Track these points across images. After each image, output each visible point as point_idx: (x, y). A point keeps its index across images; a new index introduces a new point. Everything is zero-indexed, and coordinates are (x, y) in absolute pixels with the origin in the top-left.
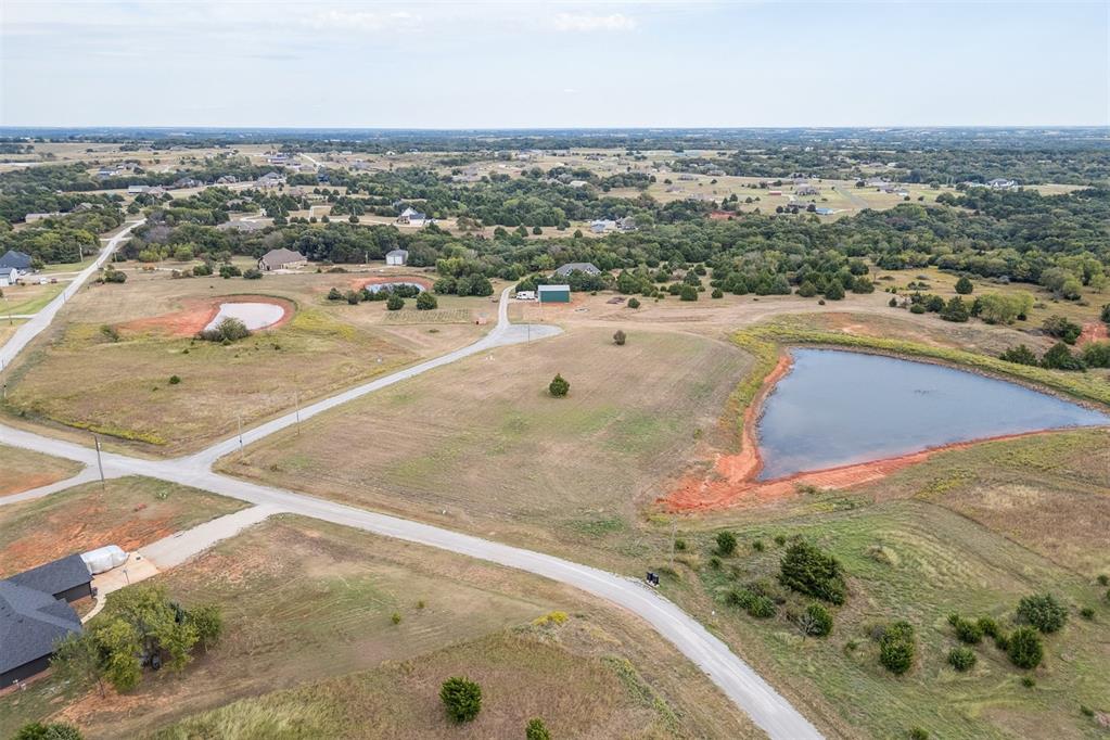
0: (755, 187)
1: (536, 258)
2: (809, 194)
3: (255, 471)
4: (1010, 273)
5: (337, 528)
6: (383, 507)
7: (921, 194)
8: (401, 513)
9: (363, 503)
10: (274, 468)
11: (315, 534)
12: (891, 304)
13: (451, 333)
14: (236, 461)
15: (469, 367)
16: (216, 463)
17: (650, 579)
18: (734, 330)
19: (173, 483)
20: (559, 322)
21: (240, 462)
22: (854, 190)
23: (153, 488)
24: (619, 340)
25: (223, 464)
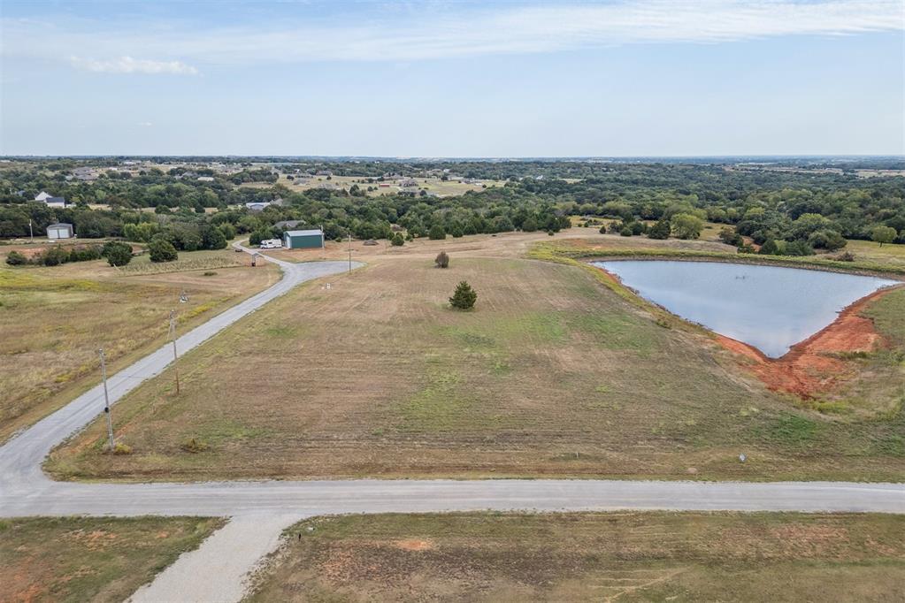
0: (363, 182)
1: (242, 219)
2: (411, 185)
3: (155, 460)
4: (639, 214)
5: (446, 522)
6: (466, 468)
7: (492, 185)
8: (507, 470)
9: (428, 470)
10: (190, 449)
11: (424, 544)
12: (602, 231)
13: (236, 273)
14: (93, 452)
15: (314, 296)
16: (50, 463)
18: (523, 252)
20: (346, 258)
21: (103, 453)
22: (440, 183)
24: (443, 263)
25: (68, 462)
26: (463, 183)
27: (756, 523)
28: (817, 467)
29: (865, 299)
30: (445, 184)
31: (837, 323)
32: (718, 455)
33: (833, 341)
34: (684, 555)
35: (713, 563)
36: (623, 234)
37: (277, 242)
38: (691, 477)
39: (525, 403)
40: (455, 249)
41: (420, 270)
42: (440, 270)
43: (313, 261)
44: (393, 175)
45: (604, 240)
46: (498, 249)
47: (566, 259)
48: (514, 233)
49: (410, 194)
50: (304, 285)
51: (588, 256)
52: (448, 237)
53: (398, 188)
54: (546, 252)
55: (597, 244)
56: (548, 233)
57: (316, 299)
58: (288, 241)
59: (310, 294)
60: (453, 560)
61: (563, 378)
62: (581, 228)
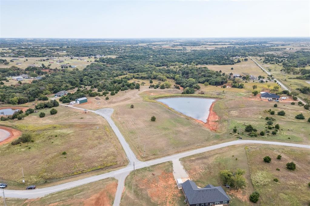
2: (61, 62)
3: (152, 157)
7: (90, 60)
8: (193, 149)
9: (185, 151)
11: (194, 158)
12: (150, 88)
13: (88, 117)
14: (142, 158)
15: (122, 122)
16: (140, 160)
17: (240, 139)
18: (142, 99)
19: (145, 167)
20: (104, 107)
21: (144, 157)
22: (71, 60)
23: (144, 170)
24: (132, 107)
25: (142, 160)
26: (79, 60)
27: (221, 149)
28: (223, 141)
29: (211, 106)
30: (73, 60)
31: (210, 113)
32: (212, 142)
33: (212, 118)
34: (217, 153)
35: (220, 153)
38: (211, 145)
39: (185, 139)
40: (124, 99)
41: (129, 109)
42: (132, 109)
43: (97, 109)
44: (50, 57)
45: (152, 91)
46: (134, 98)
47: (153, 101)
48: (129, 90)
49: (66, 67)
50: (113, 119)
51: (155, 98)
52: (116, 94)
53: (57, 63)
54: (147, 99)
55: (151, 92)
56: (138, 90)
57: (124, 123)
58: (78, 102)
59: (120, 122)
60: (198, 159)
61: (185, 134)
62: (142, 86)
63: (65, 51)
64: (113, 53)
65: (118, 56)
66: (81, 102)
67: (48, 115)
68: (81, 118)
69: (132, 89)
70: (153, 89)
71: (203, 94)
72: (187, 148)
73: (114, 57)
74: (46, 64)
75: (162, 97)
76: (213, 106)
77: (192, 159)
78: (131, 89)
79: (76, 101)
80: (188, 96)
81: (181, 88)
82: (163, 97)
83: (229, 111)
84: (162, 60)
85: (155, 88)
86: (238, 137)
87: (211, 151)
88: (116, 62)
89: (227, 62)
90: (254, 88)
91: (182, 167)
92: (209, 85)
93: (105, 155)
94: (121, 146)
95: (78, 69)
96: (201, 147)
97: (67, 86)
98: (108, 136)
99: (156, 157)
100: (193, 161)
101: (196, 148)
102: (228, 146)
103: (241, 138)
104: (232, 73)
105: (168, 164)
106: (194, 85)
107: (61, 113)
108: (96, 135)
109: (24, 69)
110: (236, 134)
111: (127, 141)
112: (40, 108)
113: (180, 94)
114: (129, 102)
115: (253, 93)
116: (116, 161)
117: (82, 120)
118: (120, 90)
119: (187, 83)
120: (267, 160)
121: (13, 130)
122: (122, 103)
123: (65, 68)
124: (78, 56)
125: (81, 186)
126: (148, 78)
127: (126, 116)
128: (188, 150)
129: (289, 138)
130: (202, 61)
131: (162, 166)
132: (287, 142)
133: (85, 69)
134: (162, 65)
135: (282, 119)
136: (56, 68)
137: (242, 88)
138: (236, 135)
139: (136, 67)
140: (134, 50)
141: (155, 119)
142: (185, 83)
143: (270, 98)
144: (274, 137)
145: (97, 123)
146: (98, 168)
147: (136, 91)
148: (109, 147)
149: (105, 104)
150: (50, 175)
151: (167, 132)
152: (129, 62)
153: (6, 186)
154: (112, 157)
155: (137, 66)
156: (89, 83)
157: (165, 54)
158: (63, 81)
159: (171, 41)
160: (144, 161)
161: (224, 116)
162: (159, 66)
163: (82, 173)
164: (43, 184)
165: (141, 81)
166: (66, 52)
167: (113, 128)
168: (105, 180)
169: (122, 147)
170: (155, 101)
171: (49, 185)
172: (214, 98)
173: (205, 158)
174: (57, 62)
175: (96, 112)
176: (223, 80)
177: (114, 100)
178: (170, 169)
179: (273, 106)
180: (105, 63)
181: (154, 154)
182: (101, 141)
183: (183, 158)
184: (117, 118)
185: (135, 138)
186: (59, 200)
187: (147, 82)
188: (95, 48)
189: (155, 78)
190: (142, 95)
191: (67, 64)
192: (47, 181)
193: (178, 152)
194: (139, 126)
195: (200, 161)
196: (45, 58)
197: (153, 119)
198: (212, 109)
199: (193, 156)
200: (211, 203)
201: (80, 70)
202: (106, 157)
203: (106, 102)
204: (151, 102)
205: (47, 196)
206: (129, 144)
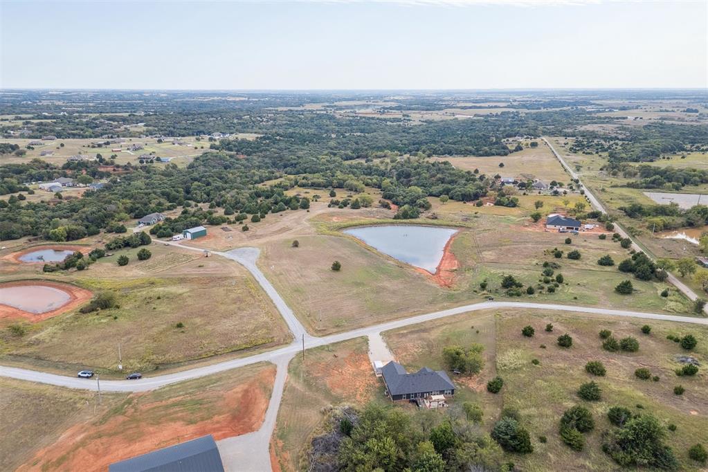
2: (138, 149)
7: (201, 146)
12: (329, 206)
13: (211, 264)
14: (317, 331)
15: (278, 273)
16: (312, 335)
17: (490, 299)
18: (314, 229)
19: (322, 346)
20: (240, 245)
21: (320, 331)
22: (158, 145)
23: (320, 350)
24: (296, 244)
25: (315, 334)
26: (176, 145)
27: (454, 316)
28: (459, 304)
29: (449, 242)
30: (162, 145)
31: (444, 256)
32: (441, 305)
33: (446, 265)
34: (446, 324)
35: (450, 324)
36: (339, 208)
37: (181, 236)
38: (438, 311)
39: (393, 301)
40: (279, 230)
41: (289, 250)
42: (297, 248)
43: (229, 249)
44: (112, 137)
45: (334, 212)
46: (299, 228)
47: (336, 232)
48: (287, 211)
49: (149, 160)
50: (260, 268)
51: (341, 228)
52: (261, 219)
53: (128, 151)
54: (323, 229)
55: (333, 216)
56: (306, 210)
57: (282, 274)
58: (189, 235)
59: (274, 272)
60: (412, 332)
61: (394, 292)
62: (314, 202)
63: (143, 124)
64: (248, 127)
65: (259, 136)
66: (195, 236)
67: (133, 261)
68: (200, 266)
69: (295, 208)
70: (335, 209)
71: (436, 218)
72: (395, 315)
73: (251, 137)
74: (106, 153)
75: (354, 226)
76: (451, 242)
77: (402, 332)
78: (292, 209)
79: (185, 234)
80: (405, 223)
81: (392, 206)
82: (356, 226)
83: (480, 252)
84: (357, 143)
85: (340, 207)
86: (486, 297)
87: (436, 320)
88: (258, 148)
89: (494, 151)
90: (537, 208)
91: (385, 345)
92: (449, 200)
93: (251, 327)
94: (278, 313)
95: (176, 166)
96: (419, 314)
97: (160, 204)
98: (253, 297)
99: (340, 329)
100: (403, 335)
101: (411, 316)
102: (467, 312)
103: (492, 299)
104: (500, 175)
105: (362, 340)
106: (419, 201)
107: (159, 257)
108: (233, 296)
109: (61, 165)
110: (485, 292)
111: (290, 305)
112: (115, 248)
113: (390, 218)
114: (289, 236)
115: (532, 216)
116: (270, 336)
117: (201, 269)
118: (270, 211)
119: (405, 197)
120: (528, 333)
121: (74, 288)
122: (276, 238)
123: (147, 162)
124: (171, 134)
125: (217, 374)
126: (325, 186)
127: (284, 262)
128: (397, 319)
129: (576, 298)
130: (442, 147)
131: (350, 343)
132: (570, 305)
133: (191, 166)
134: (355, 156)
135: (572, 266)
136: (129, 163)
137: (514, 206)
138: (484, 294)
139: (300, 161)
140: (294, 120)
141: (340, 267)
142: (402, 197)
143: (563, 227)
144: (551, 297)
145: (231, 275)
146: (242, 348)
147: (302, 212)
148: (257, 314)
149: (241, 240)
150: (161, 359)
151: (361, 289)
152: (285, 149)
153: (93, 374)
154: (265, 331)
155: (302, 157)
156: (205, 196)
157: (364, 130)
158: (150, 194)
159: (379, 97)
160: (319, 337)
161: (469, 262)
162: (351, 159)
163: (216, 355)
164: (152, 371)
165: (311, 193)
166: (145, 126)
167: (261, 283)
168: (256, 365)
169: (281, 315)
170: (339, 233)
171: (162, 373)
172: (456, 226)
173: (425, 331)
174: (128, 149)
175: (226, 255)
176: (478, 190)
177: (259, 233)
178: (364, 348)
179: (564, 242)
180: (232, 150)
181: (337, 326)
182: (243, 306)
183: (387, 331)
184: (268, 266)
185: (303, 301)
186: (184, 393)
187: (324, 194)
188: (209, 116)
189: (340, 186)
190: (314, 222)
191: (151, 154)
192: (158, 368)
193: (379, 322)
194: (309, 280)
195: (415, 336)
196: (100, 141)
197: (336, 267)
198: (449, 248)
199: (405, 328)
200: (426, 393)
201: (180, 167)
202: (253, 331)
203: (244, 235)
204: (331, 235)
205: (164, 388)
206: (293, 310)
